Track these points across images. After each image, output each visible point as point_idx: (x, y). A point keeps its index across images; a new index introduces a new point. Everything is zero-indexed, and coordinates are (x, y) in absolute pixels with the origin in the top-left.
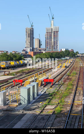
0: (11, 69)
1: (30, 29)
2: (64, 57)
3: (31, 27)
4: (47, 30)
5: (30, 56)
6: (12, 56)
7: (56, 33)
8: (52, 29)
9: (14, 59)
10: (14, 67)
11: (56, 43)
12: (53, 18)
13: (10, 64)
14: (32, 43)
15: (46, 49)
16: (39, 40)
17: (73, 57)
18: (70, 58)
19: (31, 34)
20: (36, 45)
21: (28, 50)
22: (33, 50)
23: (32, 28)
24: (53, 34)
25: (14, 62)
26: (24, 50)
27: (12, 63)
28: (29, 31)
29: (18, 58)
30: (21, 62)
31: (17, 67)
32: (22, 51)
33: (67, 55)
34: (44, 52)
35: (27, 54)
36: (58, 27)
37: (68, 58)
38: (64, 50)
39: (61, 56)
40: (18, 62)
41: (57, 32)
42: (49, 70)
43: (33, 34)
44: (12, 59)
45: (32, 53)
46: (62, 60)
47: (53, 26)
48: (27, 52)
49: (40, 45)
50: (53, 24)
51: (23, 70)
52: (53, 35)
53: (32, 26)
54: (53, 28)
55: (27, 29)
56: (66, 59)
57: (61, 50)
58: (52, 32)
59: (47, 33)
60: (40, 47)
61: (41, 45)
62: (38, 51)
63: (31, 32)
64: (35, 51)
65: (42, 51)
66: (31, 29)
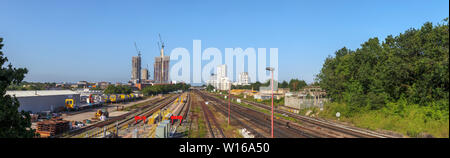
2: (177, 91)
4: (157, 59)
5: (137, 89)
6: (120, 89)
7: (166, 63)
8: (161, 59)
9: (123, 91)
10: (125, 101)
11: (166, 74)
12: (163, 47)
13: (120, 97)
14: (138, 74)
15: (154, 81)
16: (147, 71)
17: (186, 90)
18: (184, 92)
19: (138, 63)
20: (143, 77)
21: (135, 82)
22: (140, 82)
23: (139, 57)
26: (130, 82)
27: (123, 97)
28: (135, 60)
29: (126, 91)
30: (132, 95)
31: (128, 102)
33: (180, 89)
34: (153, 85)
35: (134, 86)
36: (168, 56)
37: (181, 91)
38: (175, 82)
40: (128, 96)
41: (168, 62)
43: (140, 64)
44: (120, 92)
45: (139, 86)
46: (176, 94)
47: (163, 55)
48: (133, 84)
49: (148, 76)
52: (163, 65)
53: (139, 55)
54: (162, 57)
55: (133, 58)
57: (172, 82)
58: (162, 62)
59: (156, 62)
60: (147, 79)
62: (146, 83)
64: (143, 83)
65: (150, 83)
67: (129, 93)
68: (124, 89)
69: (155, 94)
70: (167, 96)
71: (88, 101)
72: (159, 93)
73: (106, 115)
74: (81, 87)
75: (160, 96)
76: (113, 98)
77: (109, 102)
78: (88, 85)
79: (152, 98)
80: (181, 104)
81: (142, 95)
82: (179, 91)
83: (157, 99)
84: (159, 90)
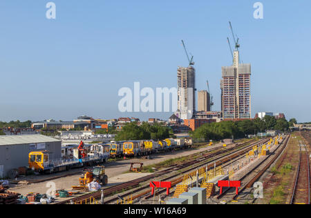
0: (146, 158)
1: (188, 71)
2: (263, 131)
3: (190, 66)
4: (225, 71)
6: (147, 129)
7: (245, 78)
8: (235, 69)
9: (153, 135)
10: (152, 154)
12: (238, 46)
13: (144, 146)
15: (222, 113)
16: (208, 94)
17: (283, 130)
18: (277, 134)
21: (183, 116)
22: (194, 116)
23: (192, 68)
24: (237, 80)
25: (151, 143)
26: (174, 117)
27: (149, 145)
28: (184, 73)
29: (160, 133)
30: (168, 142)
31: (158, 154)
32: (171, 118)
33: (271, 127)
34: (218, 120)
35: (182, 124)
36: (248, 64)
37: (272, 133)
39: (257, 128)
40: (160, 143)
41: (247, 75)
42: (230, 160)
43: (193, 81)
44: (147, 137)
46: (259, 138)
47: (237, 63)
48: (180, 121)
49: (209, 105)
50: (237, 60)
51: (172, 160)
53: (191, 64)
54: (237, 67)
55: (180, 71)
56: (269, 136)
57: (257, 115)
58: (235, 76)
59: (225, 77)
60: (209, 109)
61: (212, 104)
62: (205, 118)
63: (190, 77)
64: (199, 118)
65: (214, 118)
66: (190, 70)
68: (155, 130)
69: (217, 138)
70: (240, 142)
71: (76, 154)
72: (227, 136)
73: (102, 180)
75: (226, 143)
76: (128, 147)
77: (120, 155)
79: (210, 147)
81: (190, 142)
82: (268, 133)
83: (217, 148)
84: (227, 130)
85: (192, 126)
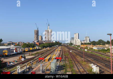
6: (29, 45)
8: (48, 31)
10: (32, 51)
12: (49, 25)
13: (30, 49)
14: (37, 38)
15: (45, 41)
16: (42, 36)
17: (60, 45)
19: (37, 33)
20: (40, 39)
21: (36, 42)
23: (38, 30)
25: (32, 48)
26: (34, 42)
29: (32, 46)
34: (44, 43)
37: (58, 46)
38: (54, 42)
39: (54, 45)
43: (38, 33)
46: (55, 47)
48: (35, 43)
50: (49, 28)
51: (38, 52)
53: (38, 29)
55: (35, 31)
60: (42, 40)
62: (41, 42)
64: (39, 42)
67: (34, 47)
68: (31, 45)
69: (46, 47)
70: (51, 48)
71: (15, 51)
72: (48, 47)
74: (9, 44)
76: (26, 49)
77: (25, 51)
78: (13, 44)
79: (45, 49)
80: (59, 52)
81: (40, 48)
82: (57, 46)
83: (47, 50)
84: (48, 45)
85: (38, 44)
